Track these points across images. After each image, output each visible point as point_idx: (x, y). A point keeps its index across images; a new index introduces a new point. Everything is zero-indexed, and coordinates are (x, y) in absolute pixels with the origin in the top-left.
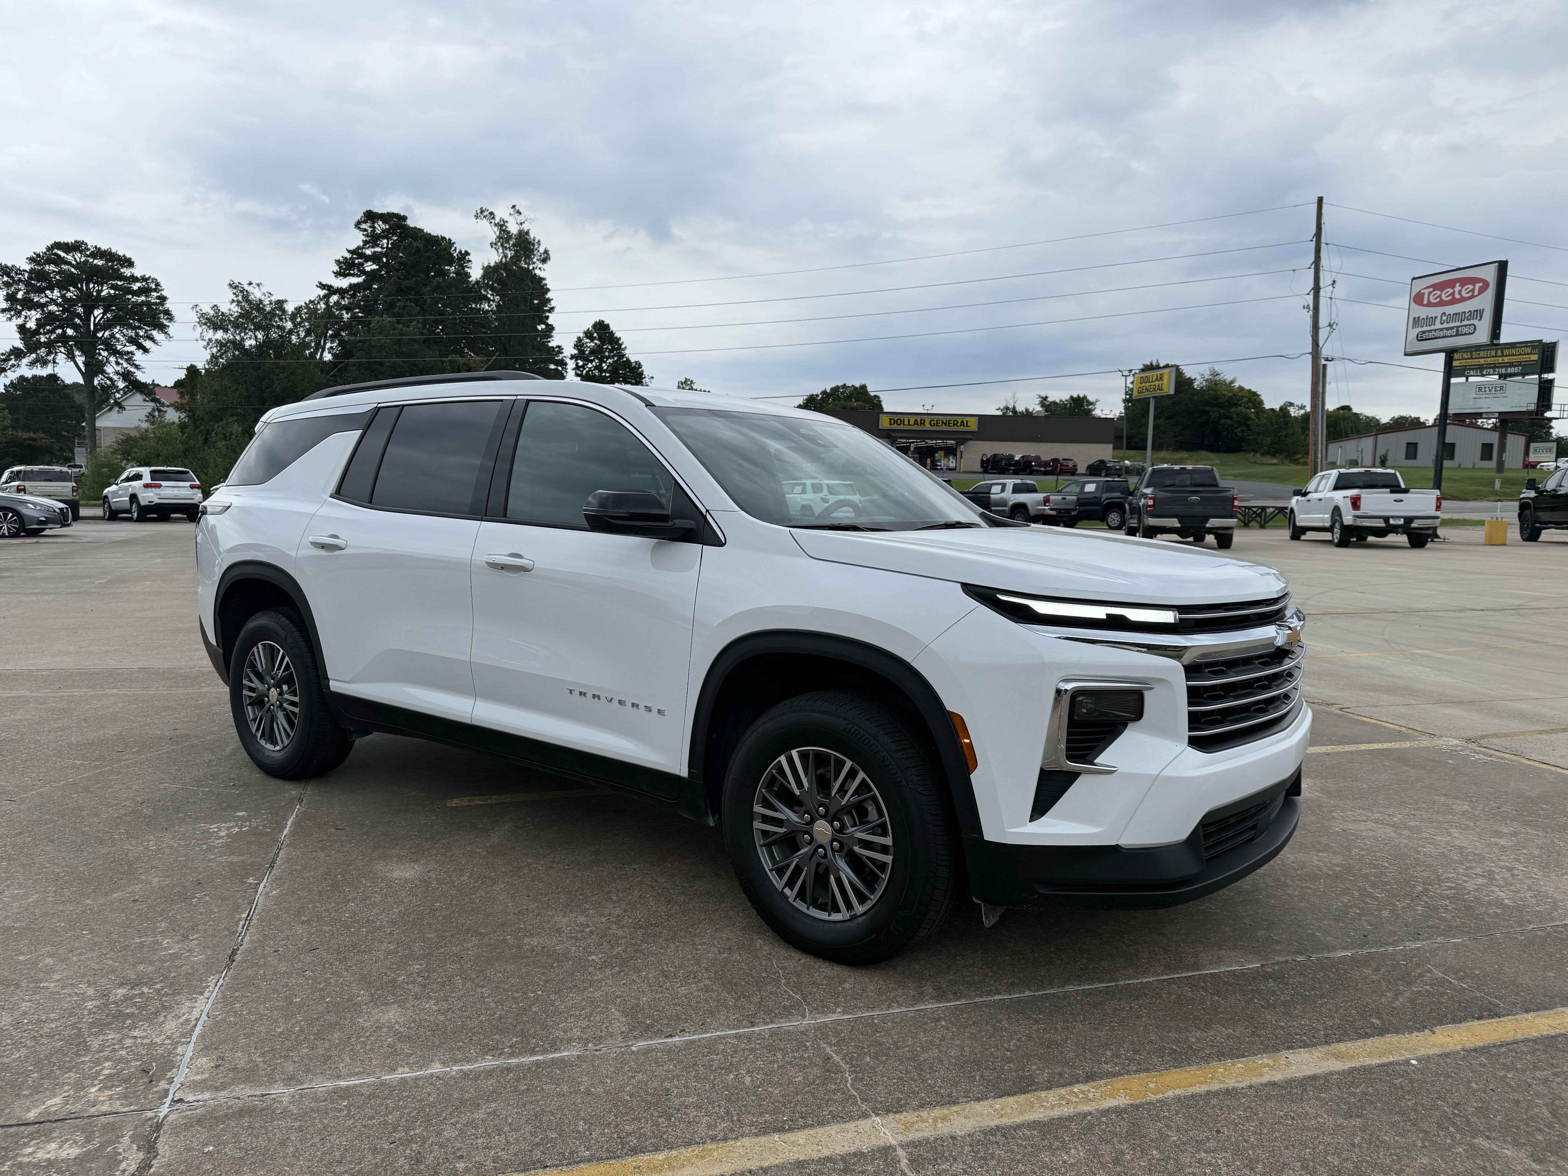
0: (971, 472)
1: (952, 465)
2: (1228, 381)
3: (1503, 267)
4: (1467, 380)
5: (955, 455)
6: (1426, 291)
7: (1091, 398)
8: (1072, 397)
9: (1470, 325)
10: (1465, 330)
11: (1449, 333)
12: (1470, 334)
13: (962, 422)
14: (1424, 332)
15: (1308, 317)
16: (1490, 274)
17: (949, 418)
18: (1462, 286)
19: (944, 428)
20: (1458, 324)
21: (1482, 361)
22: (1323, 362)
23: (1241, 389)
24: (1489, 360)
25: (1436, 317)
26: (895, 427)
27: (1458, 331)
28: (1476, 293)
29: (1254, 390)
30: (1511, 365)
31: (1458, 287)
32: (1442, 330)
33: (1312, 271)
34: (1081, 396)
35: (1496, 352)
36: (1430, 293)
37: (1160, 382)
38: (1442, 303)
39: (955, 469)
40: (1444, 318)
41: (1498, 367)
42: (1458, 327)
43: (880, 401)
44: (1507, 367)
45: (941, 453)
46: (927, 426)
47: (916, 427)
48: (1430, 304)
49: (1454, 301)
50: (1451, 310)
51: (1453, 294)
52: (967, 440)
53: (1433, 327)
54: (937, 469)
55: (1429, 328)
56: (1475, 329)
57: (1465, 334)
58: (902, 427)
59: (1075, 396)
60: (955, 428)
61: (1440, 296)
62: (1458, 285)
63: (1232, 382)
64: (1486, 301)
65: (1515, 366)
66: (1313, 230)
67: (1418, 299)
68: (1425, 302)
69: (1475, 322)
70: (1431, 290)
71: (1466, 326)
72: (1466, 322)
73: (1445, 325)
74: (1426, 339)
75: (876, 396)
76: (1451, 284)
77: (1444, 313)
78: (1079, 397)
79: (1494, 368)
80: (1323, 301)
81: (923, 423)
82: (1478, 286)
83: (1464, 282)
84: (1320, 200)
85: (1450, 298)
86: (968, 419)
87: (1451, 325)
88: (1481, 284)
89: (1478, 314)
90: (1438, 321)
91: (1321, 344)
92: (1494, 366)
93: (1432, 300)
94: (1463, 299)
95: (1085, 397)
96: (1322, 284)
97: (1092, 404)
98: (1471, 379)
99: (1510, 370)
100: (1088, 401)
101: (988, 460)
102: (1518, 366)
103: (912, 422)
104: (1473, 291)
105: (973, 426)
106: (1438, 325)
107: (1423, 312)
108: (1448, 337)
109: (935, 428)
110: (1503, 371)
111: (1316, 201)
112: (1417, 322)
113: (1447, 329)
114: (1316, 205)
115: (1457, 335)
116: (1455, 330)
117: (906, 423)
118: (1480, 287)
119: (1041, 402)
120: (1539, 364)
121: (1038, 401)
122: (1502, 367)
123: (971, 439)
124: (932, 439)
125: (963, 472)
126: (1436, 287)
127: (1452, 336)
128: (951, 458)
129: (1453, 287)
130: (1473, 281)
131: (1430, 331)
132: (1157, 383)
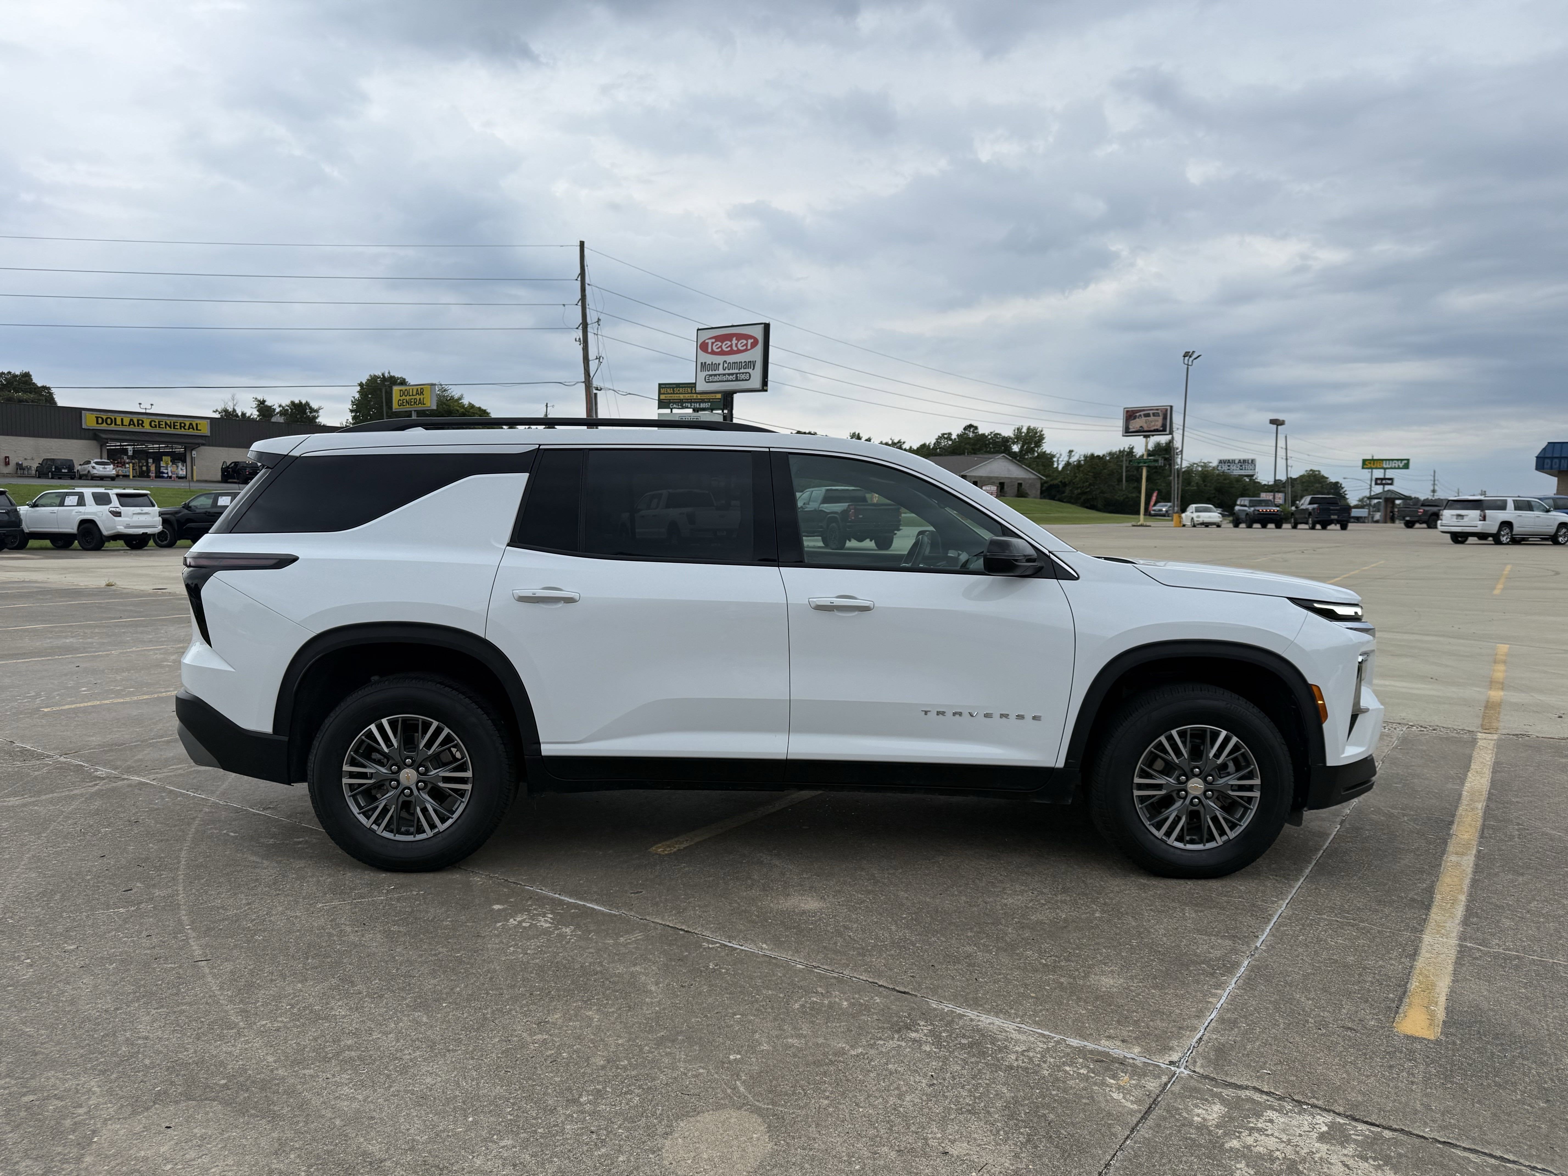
0: (206, 481)
1: (182, 473)
2: (456, 397)
3: (767, 327)
4: (671, 411)
5: (184, 461)
6: (710, 341)
7: (314, 405)
8: (293, 403)
9: (746, 373)
10: (743, 377)
11: (730, 378)
12: (746, 380)
13: (191, 424)
14: (711, 375)
15: (579, 348)
16: (758, 333)
17: (175, 419)
18: (738, 340)
19: (168, 430)
20: (737, 371)
21: (682, 396)
22: (595, 391)
23: (472, 406)
24: (687, 395)
25: (719, 364)
26: (104, 426)
27: (737, 377)
28: (749, 347)
29: (484, 408)
30: (703, 401)
31: (734, 341)
32: (724, 375)
33: (579, 308)
34: (304, 402)
35: (692, 390)
36: (713, 343)
37: (422, 397)
38: (722, 353)
39: (185, 477)
40: (726, 365)
41: (694, 402)
42: (737, 374)
43: (51, 394)
44: (700, 403)
45: (168, 459)
46: (147, 428)
47: (132, 428)
48: (713, 353)
49: (731, 352)
50: (731, 359)
51: (731, 346)
52: (199, 445)
53: (717, 372)
54: (163, 477)
55: (714, 372)
56: (750, 376)
57: (743, 380)
58: (113, 427)
59: (297, 401)
60: (182, 431)
61: (721, 347)
62: (734, 339)
63: (460, 399)
64: (756, 354)
65: (706, 402)
66: (578, 271)
67: (703, 347)
68: (710, 350)
69: (750, 371)
70: (714, 340)
71: (743, 373)
72: (742, 371)
73: (727, 371)
74: (712, 382)
75: (44, 388)
76: (729, 337)
77: (725, 361)
78: (301, 403)
79: (691, 403)
80: (590, 336)
81: (141, 423)
82: (750, 341)
83: (740, 337)
84: (582, 244)
85: (729, 349)
86: (198, 421)
87: (731, 371)
88: (752, 340)
89: (751, 364)
90: (721, 367)
91: (592, 376)
92: (691, 401)
93: (715, 349)
94: (739, 351)
95: (307, 404)
96: (589, 321)
97: (317, 411)
98: (675, 411)
99: (703, 405)
100: (310, 408)
101: (228, 467)
102: (708, 402)
103: (126, 422)
104: (746, 345)
105: (205, 429)
106: (721, 371)
107: (709, 359)
108: (729, 381)
109: (157, 430)
110: (697, 406)
111: (579, 244)
112: (704, 366)
113: (729, 374)
114: (579, 248)
115: (737, 380)
116: (735, 376)
117: (119, 422)
118: (752, 343)
119: (259, 405)
120: (722, 401)
121: (255, 404)
122: (697, 402)
123: (203, 445)
124: (154, 443)
125: (198, 481)
126: (718, 338)
127: (732, 381)
128: (180, 465)
129: (731, 341)
130: (747, 337)
131: (715, 375)
132: (418, 397)
